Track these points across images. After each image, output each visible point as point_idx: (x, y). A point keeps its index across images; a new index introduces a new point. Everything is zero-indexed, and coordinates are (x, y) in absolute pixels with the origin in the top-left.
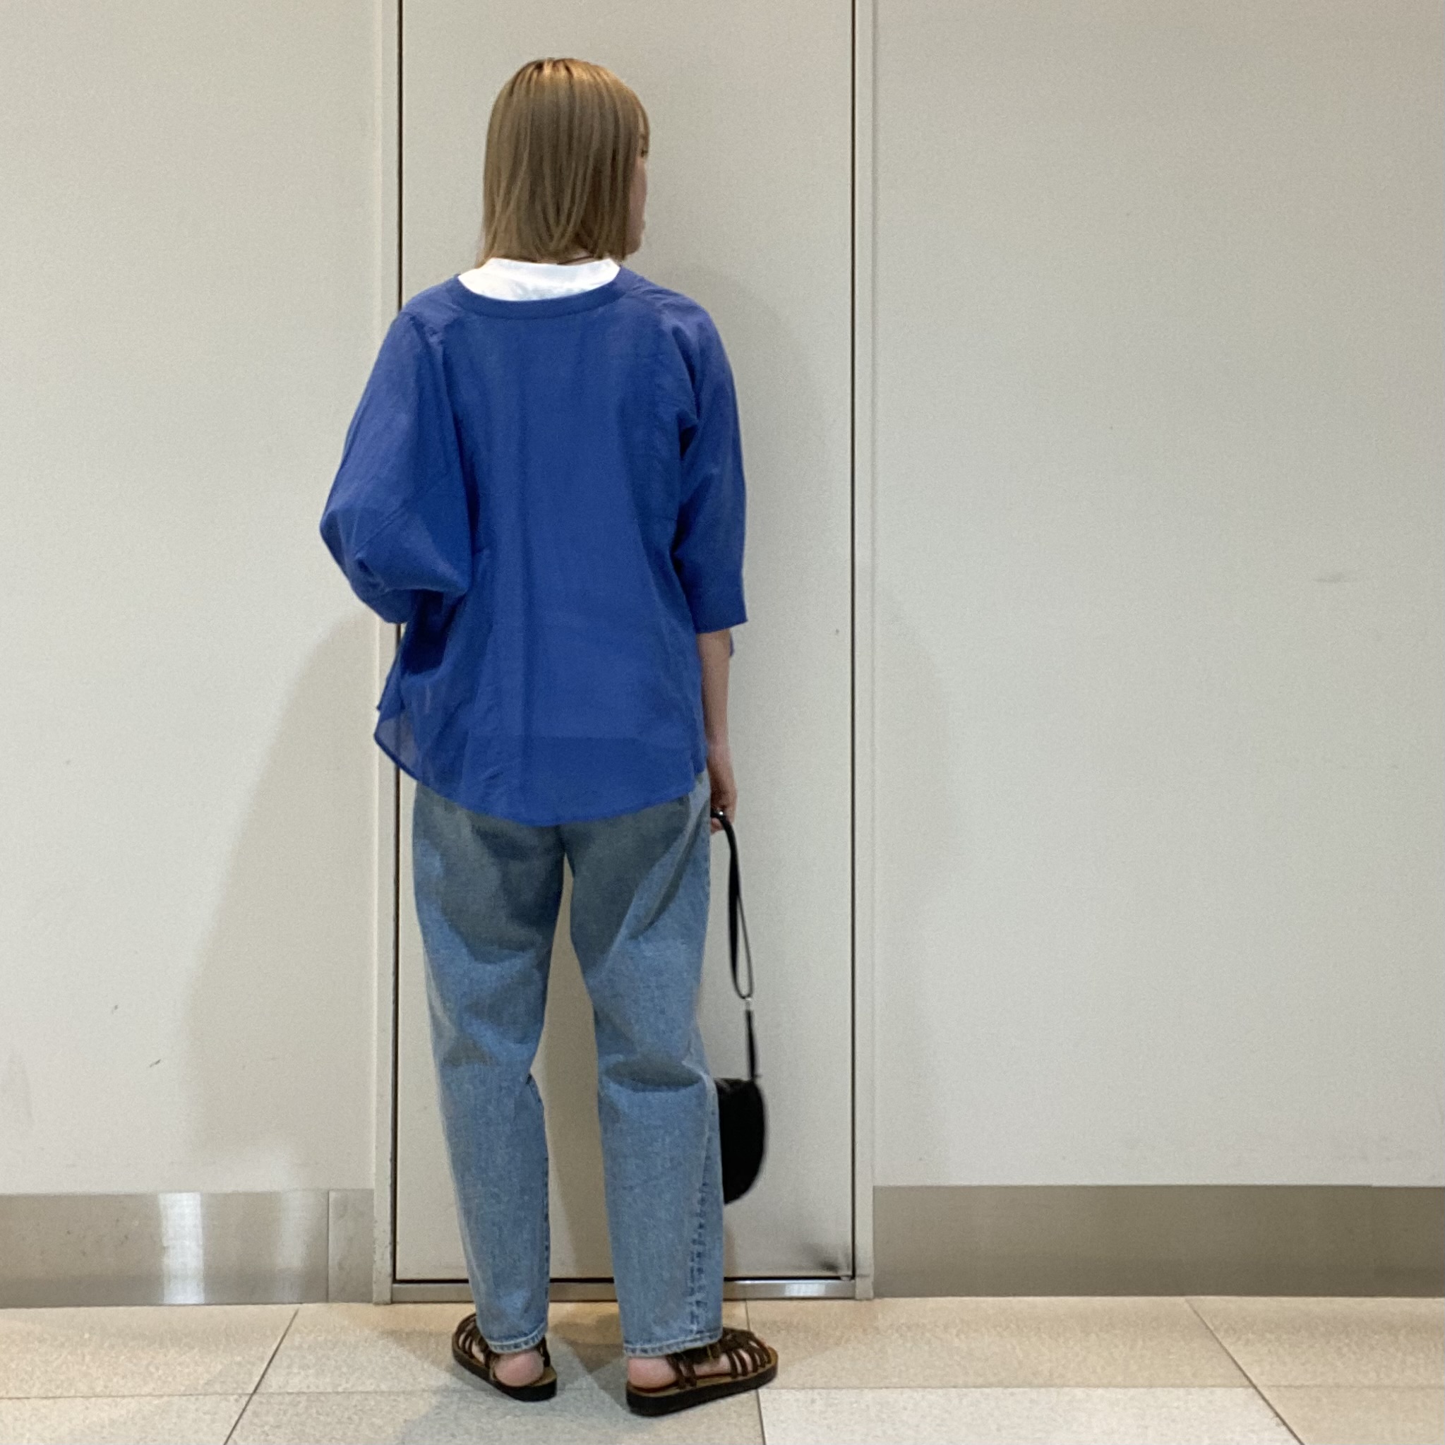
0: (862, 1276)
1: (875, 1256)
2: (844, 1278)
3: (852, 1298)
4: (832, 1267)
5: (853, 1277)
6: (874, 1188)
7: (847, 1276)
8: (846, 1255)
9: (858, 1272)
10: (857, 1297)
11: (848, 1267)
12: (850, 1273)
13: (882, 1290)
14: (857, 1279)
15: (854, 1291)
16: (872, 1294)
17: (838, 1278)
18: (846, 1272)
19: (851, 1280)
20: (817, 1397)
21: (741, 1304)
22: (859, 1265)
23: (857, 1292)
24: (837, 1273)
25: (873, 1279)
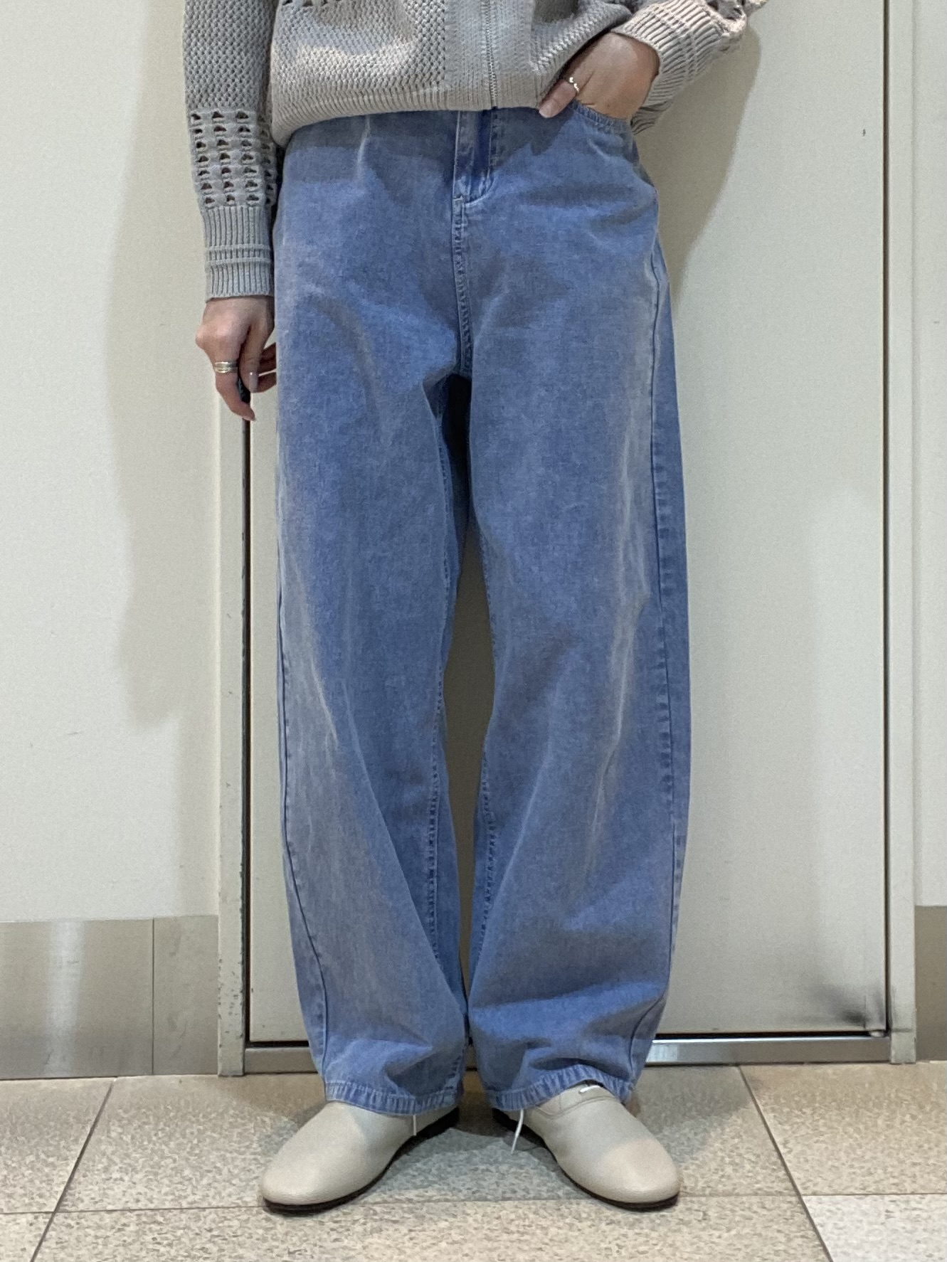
0: (897, 1031)
1: (917, 1005)
2: (876, 1035)
3: (887, 1061)
4: (857, 1018)
5: (887, 1031)
6: (916, 908)
7: (879, 1031)
8: (879, 1005)
9: (894, 1026)
10: (893, 1061)
11: (881, 1019)
12: (883, 1027)
13: (926, 1049)
14: (894, 1035)
15: (889, 1053)
16: (913, 1052)
18: (876, 1025)
19: (885, 1036)
20: (892, 1207)
21: (735, 1069)
22: (896, 1015)
23: (893, 1053)
24: (864, 1026)
25: (914, 1035)
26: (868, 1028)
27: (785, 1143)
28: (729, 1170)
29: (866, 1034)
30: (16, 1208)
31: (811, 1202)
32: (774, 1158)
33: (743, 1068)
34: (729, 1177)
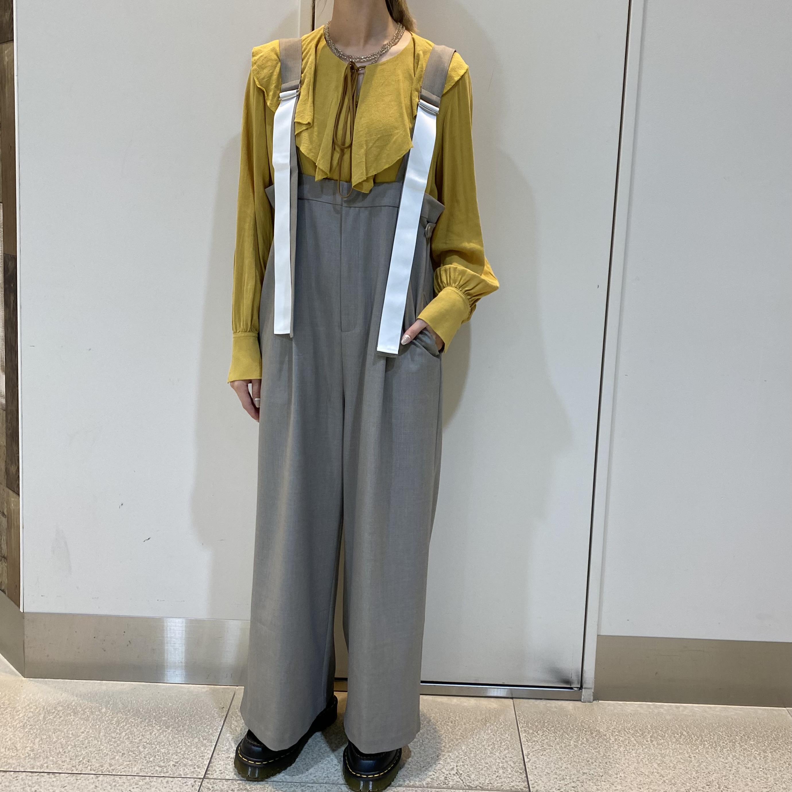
0: (585, 688)
1: (595, 678)
2: (576, 689)
3: (580, 700)
4: (568, 682)
5: (581, 688)
6: (598, 635)
7: (577, 688)
8: (578, 676)
9: (584, 686)
10: (582, 701)
11: (578, 683)
12: (579, 686)
13: (596, 697)
14: (583, 690)
15: (581, 697)
16: (592, 698)
17: (572, 688)
18: (576, 685)
19: (579, 690)
21: (511, 700)
22: (585, 682)
23: (583, 697)
24: (571, 685)
25: (593, 690)
27: (529, 754)
28: (501, 771)
30: (187, 774)
32: (522, 765)
33: (514, 701)
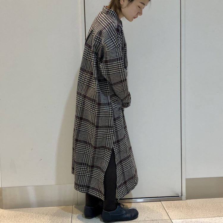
1: (186, 192)
4: (177, 194)
6: (186, 179)
8: (180, 192)
9: (183, 195)
13: (187, 198)
16: (185, 199)
18: (180, 195)
20: (183, 221)
21: (160, 202)
23: (183, 199)
25: (185, 196)
26: (179, 195)
27: (168, 212)
28: (161, 216)
29: (179, 196)
31: (172, 220)
32: (167, 215)
33: (161, 202)
34: (161, 218)
